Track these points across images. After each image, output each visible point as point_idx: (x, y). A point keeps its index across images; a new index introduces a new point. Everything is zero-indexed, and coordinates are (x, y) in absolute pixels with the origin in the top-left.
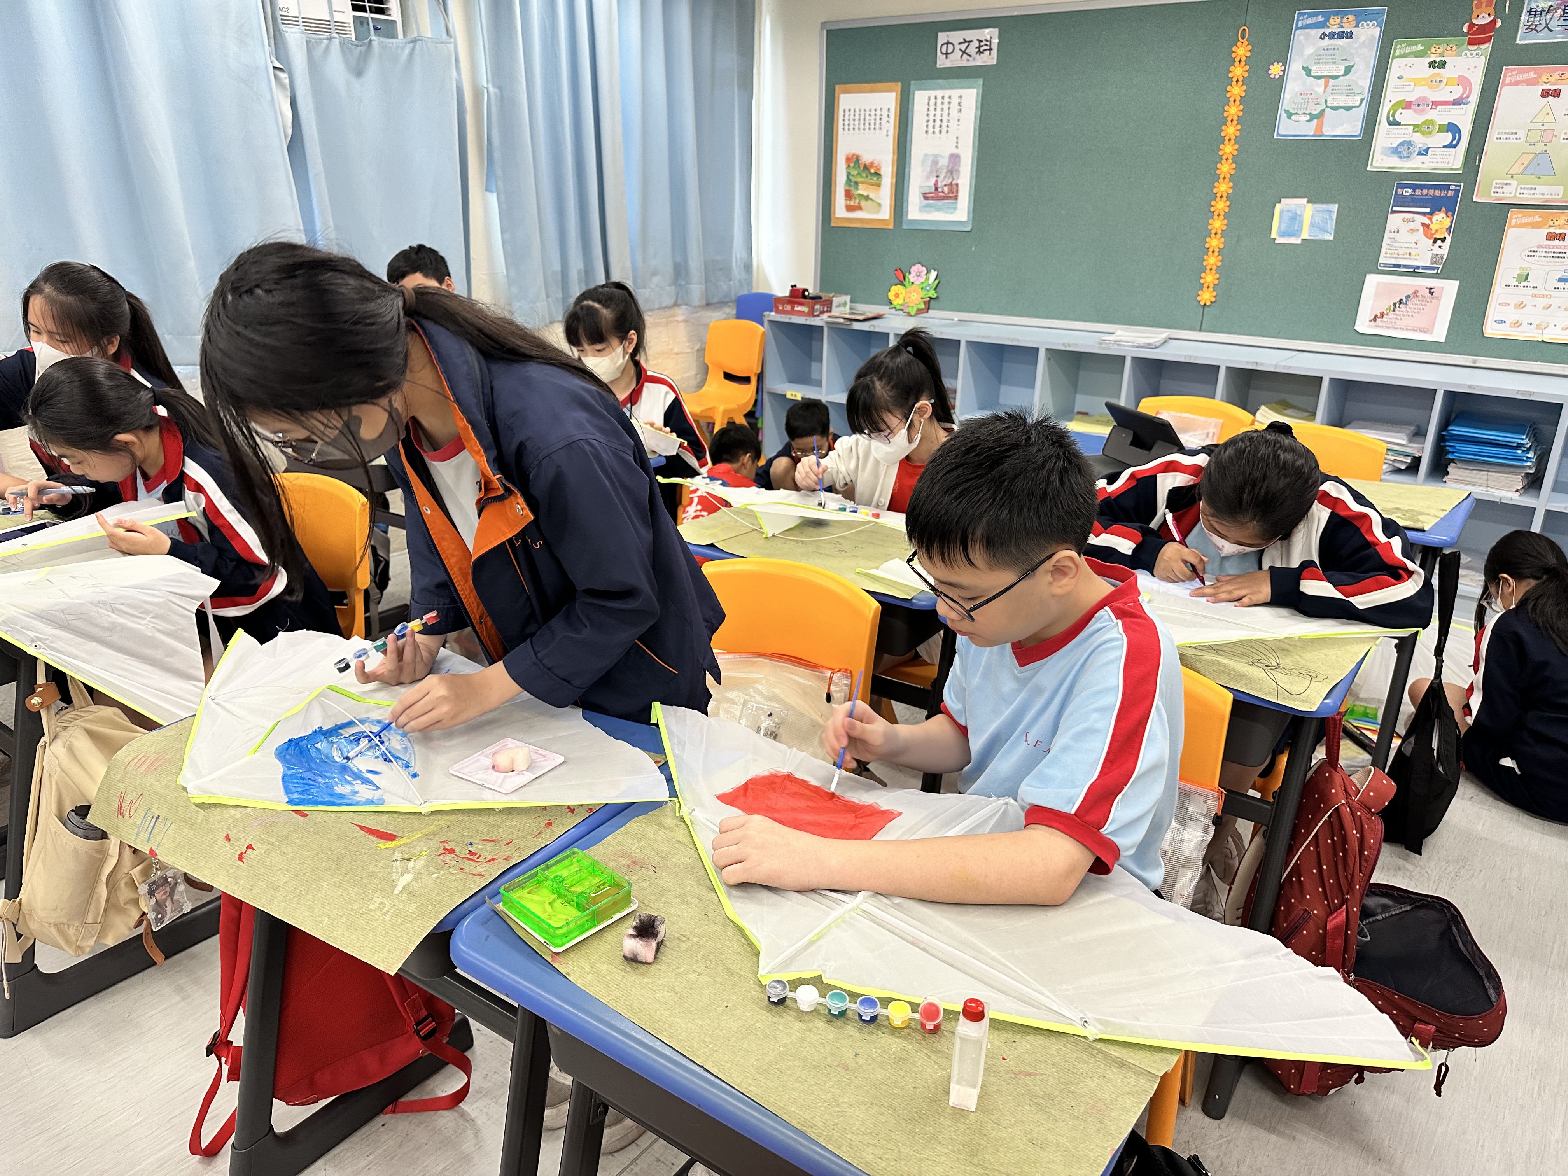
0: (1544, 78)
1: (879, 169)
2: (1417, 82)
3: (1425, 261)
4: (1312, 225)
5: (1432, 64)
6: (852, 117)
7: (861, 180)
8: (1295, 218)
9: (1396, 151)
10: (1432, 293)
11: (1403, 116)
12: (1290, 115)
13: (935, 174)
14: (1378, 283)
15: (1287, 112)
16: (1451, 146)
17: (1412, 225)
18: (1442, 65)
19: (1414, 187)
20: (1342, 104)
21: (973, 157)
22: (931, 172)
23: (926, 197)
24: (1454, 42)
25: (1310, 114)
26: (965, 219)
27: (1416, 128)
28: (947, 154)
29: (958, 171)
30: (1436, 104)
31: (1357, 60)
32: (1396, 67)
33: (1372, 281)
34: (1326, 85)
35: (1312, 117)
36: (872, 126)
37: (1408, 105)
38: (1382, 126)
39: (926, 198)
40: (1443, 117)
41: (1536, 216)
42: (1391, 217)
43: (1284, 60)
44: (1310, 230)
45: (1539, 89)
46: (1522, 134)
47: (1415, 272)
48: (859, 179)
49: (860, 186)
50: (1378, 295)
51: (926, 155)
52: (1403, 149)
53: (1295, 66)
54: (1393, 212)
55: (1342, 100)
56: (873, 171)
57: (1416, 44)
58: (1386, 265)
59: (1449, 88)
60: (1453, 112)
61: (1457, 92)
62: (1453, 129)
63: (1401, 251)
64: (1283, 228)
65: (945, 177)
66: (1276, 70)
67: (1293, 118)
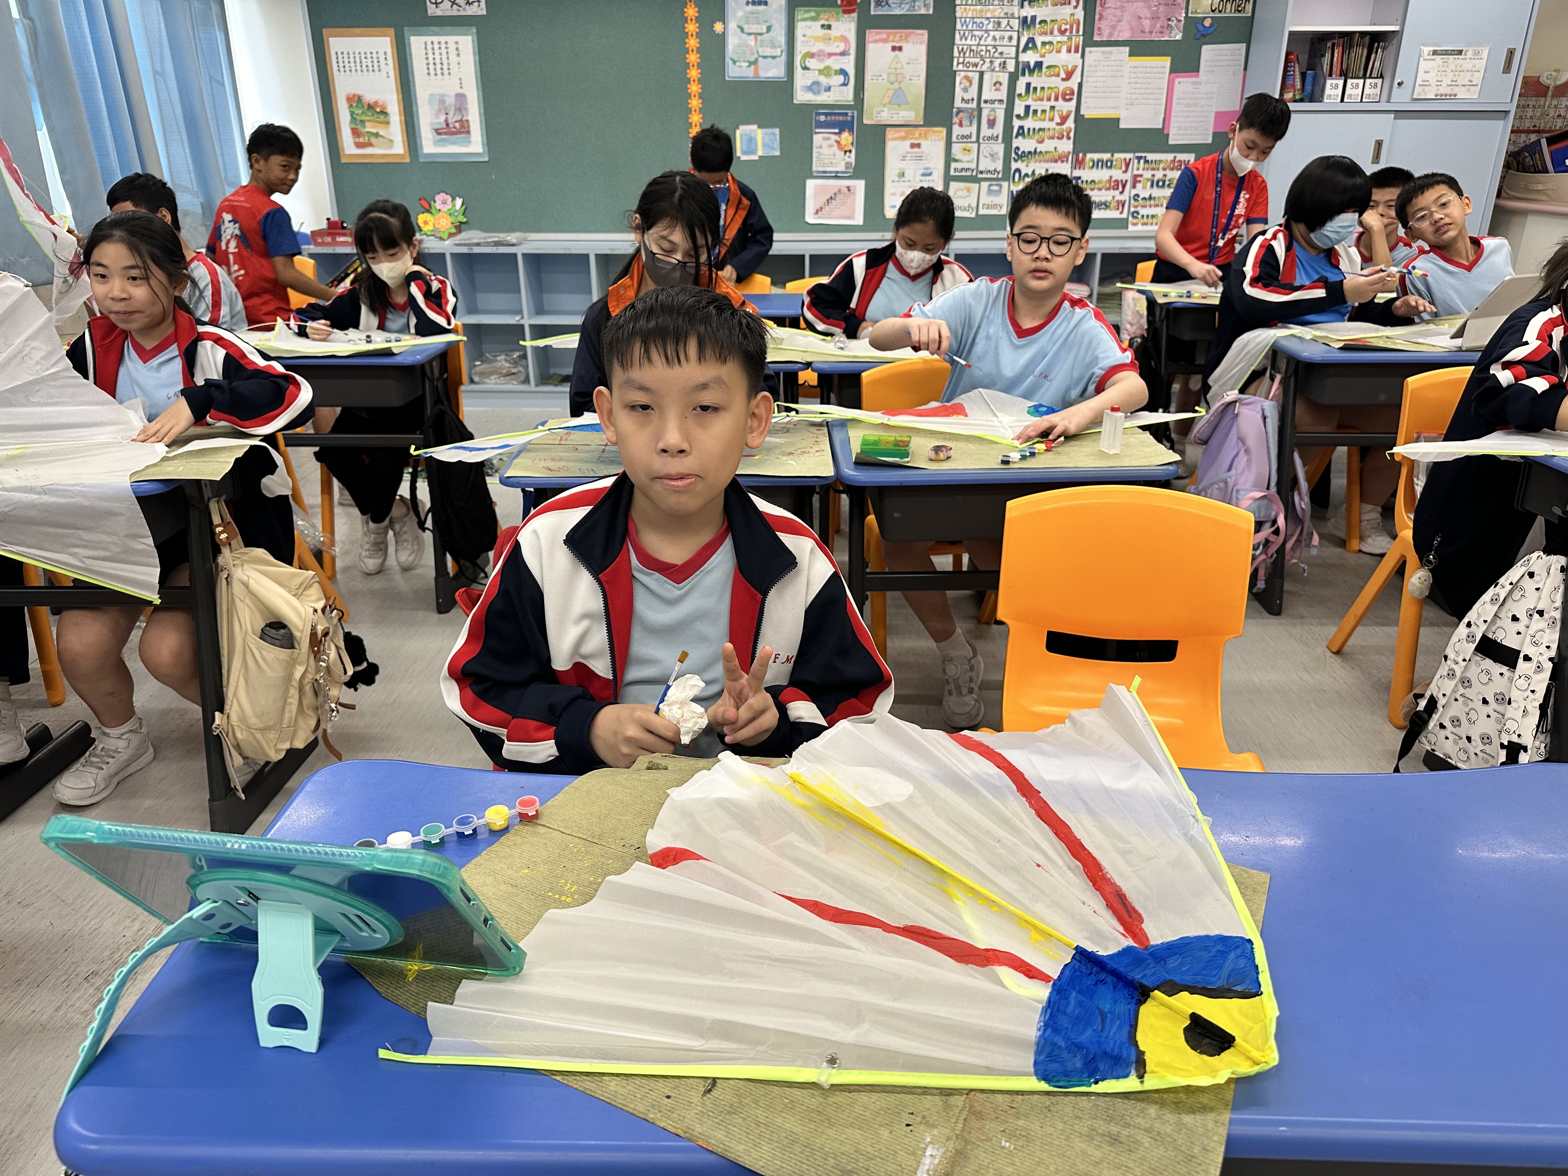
0: (891, 38)
1: (385, 108)
2: (816, 39)
3: (841, 168)
4: (764, 145)
5: (823, 26)
6: (346, 60)
7: (368, 118)
8: (751, 140)
9: (810, 89)
10: (849, 190)
11: (811, 63)
12: (734, 62)
13: (443, 112)
14: (816, 186)
15: (732, 59)
16: (845, 84)
17: (829, 142)
18: (829, 27)
19: (826, 114)
20: (769, 54)
21: (478, 96)
22: (440, 110)
23: (438, 132)
24: (834, 10)
25: (749, 62)
26: (480, 150)
27: (821, 72)
28: (453, 93)
29: (466, 109)
30: (830, 55)
31: (773, 22)
32: (801, 28)
33: (811, 185)
34: (756, 39)
35: (750, 64)
36: (371, 69)
37: (812, 55)
38: (798, 72)
39: (439, 134)
40: (836, 64)
41: (902, 132)
42: (815, 137)
43: (723, 20)
44: (763, 149)
45: (889, 46)
46: (885, 76)
47: (836, 177)
48: (364, 118)
49: (367, 124)
50: (816, 195)
51: (432, 95)
52: (814, 87)
53: (732, 26)
54: (816, 133)
55: (768, 51)
56: (378, 110)
57: (810, 11)
58: (818, 172)
59: (836, 44)
60: (842, 61)
61: (842, 47)
62: (843, 72)
63: (826, 161)
64: (744, 147)
65: (454, 114)
66: (718, 27)
67: (737, 64)
